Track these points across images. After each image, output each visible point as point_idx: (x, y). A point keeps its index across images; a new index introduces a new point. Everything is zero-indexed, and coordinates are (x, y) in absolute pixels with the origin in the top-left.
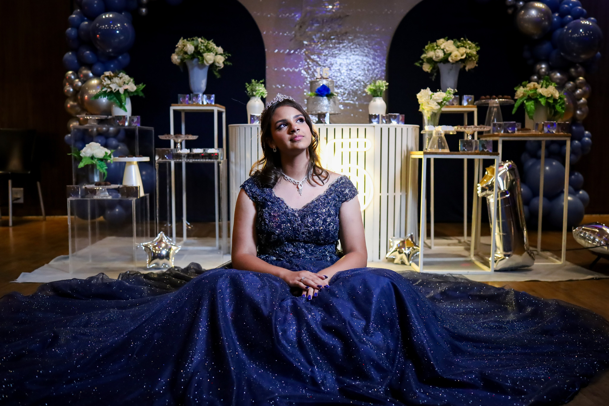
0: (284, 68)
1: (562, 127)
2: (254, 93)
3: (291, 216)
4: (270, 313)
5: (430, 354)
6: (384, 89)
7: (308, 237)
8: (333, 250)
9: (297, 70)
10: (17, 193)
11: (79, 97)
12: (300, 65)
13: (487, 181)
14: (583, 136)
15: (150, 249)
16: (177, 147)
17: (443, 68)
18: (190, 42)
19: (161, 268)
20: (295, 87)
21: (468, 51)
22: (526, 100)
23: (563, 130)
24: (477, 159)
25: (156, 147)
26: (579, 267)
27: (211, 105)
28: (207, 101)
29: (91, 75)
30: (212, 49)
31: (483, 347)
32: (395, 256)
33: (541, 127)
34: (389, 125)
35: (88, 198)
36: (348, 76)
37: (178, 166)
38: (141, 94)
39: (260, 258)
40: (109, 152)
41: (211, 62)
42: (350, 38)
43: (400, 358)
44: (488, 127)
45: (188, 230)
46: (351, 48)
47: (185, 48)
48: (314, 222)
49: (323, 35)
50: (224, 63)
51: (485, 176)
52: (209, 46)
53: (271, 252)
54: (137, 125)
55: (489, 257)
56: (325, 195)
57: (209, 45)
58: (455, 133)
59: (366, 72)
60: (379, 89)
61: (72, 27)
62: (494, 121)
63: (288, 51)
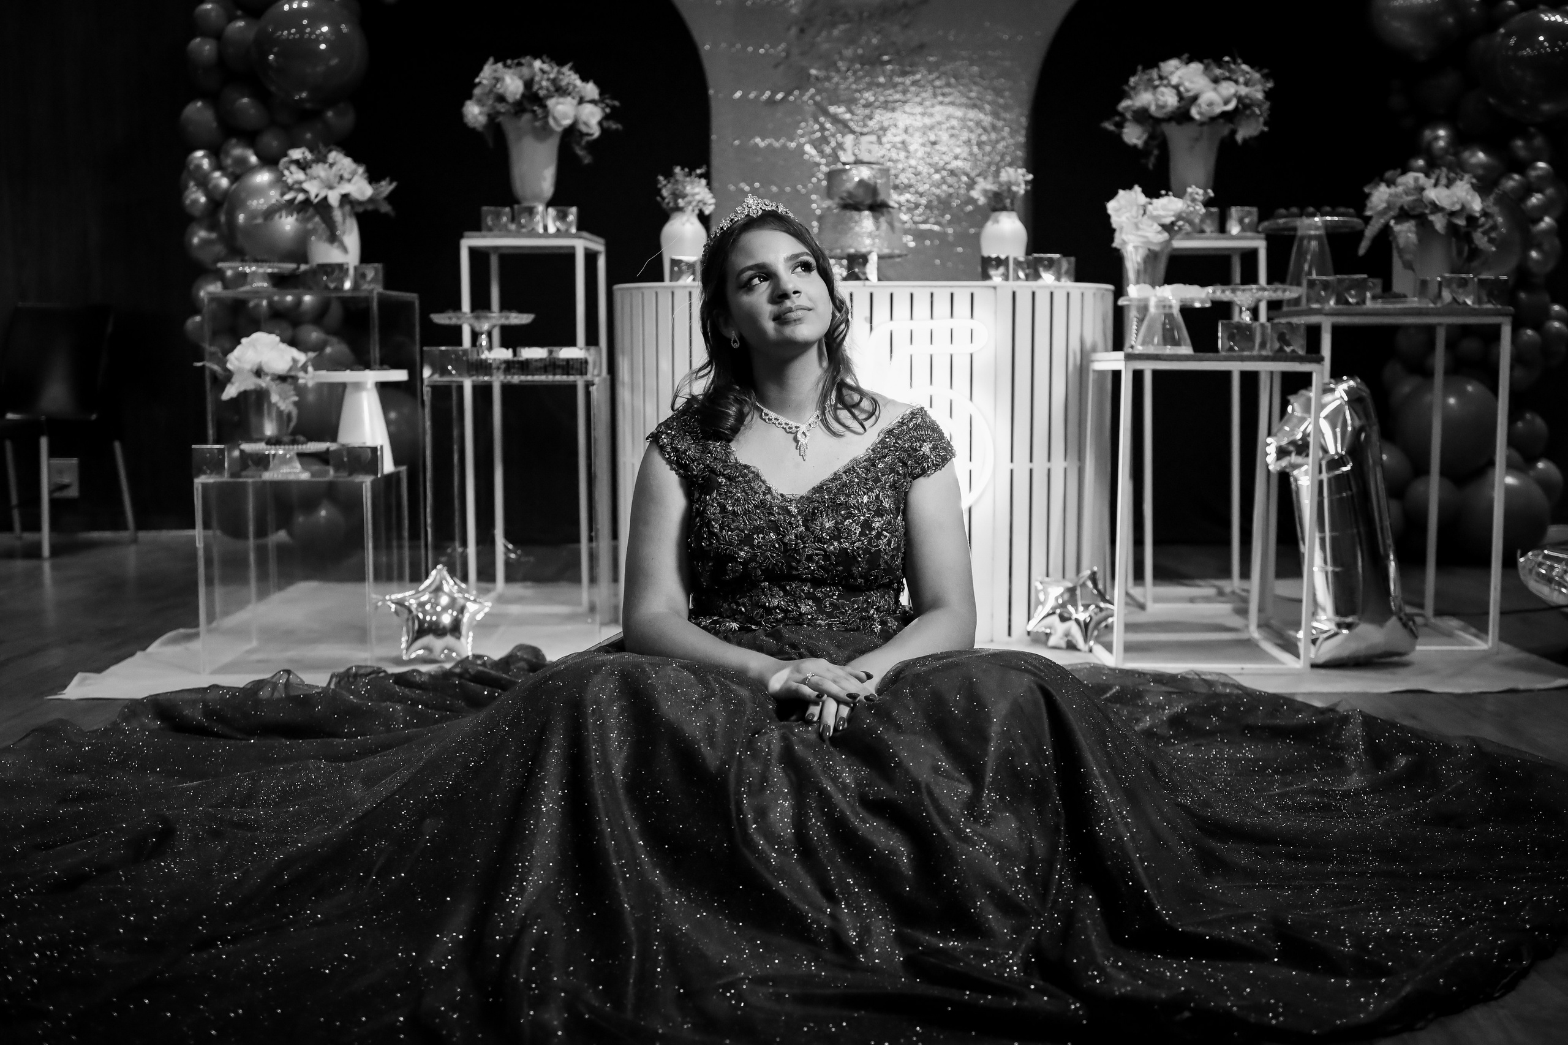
0: (758, 140)
1: (1491, 290)
2: (681, 202)
3: (779, 514)
4: (724, 763)
5: (1140, 870)
6: (1021, 190)
7: (821, 567)
8: (889, 604)
9: (793, 145)
10: (60, 472)
11: (223, 218)
12: (800, 132)
13: (1292, 430)
14: (1548, 316)
15: (410, 611)
16: (478, 344)
17: (1176, 135)
18: (511, 71)
19: (439, 659)
20: (788, 189)
21: (1243, 91)
22: (1394, 218)
23: (1491, 297)
24: (1266, 371)
25: (423, 343)
26: (1534, 658)
27: (566, 234)
28: (558, 224)
29: (253, 159)
30: (571, 87)
31: (1280, 856)
32: (1050, 628)
33: (1433, 289)
34: (1033, 284)
35: (249, 479)
36: (928, 160)
37: (483, 393)
38: (386, 208)
39: (699, 625)
40: (302, 357)
41: (567, 122)
42: (932, 59)
43: (1062, 877)
44: (1294, 288)
45: (508, 563)
46: (934, 87)
47: (499, 86)
48: (837, 529)
49: (860, 51)
50: (600, 123)
51: (1286, 418)
52: (561, 80)
53: (726, 610)
54: (374, 286)
55: (1297, 631)
56: (869, 459)
57: (561, 77)
58: (1208, 305)
59: (975, 149)
60: (1009, 190)
61: (204, 34)
62: (1310, 273)
63: (768, 94)
